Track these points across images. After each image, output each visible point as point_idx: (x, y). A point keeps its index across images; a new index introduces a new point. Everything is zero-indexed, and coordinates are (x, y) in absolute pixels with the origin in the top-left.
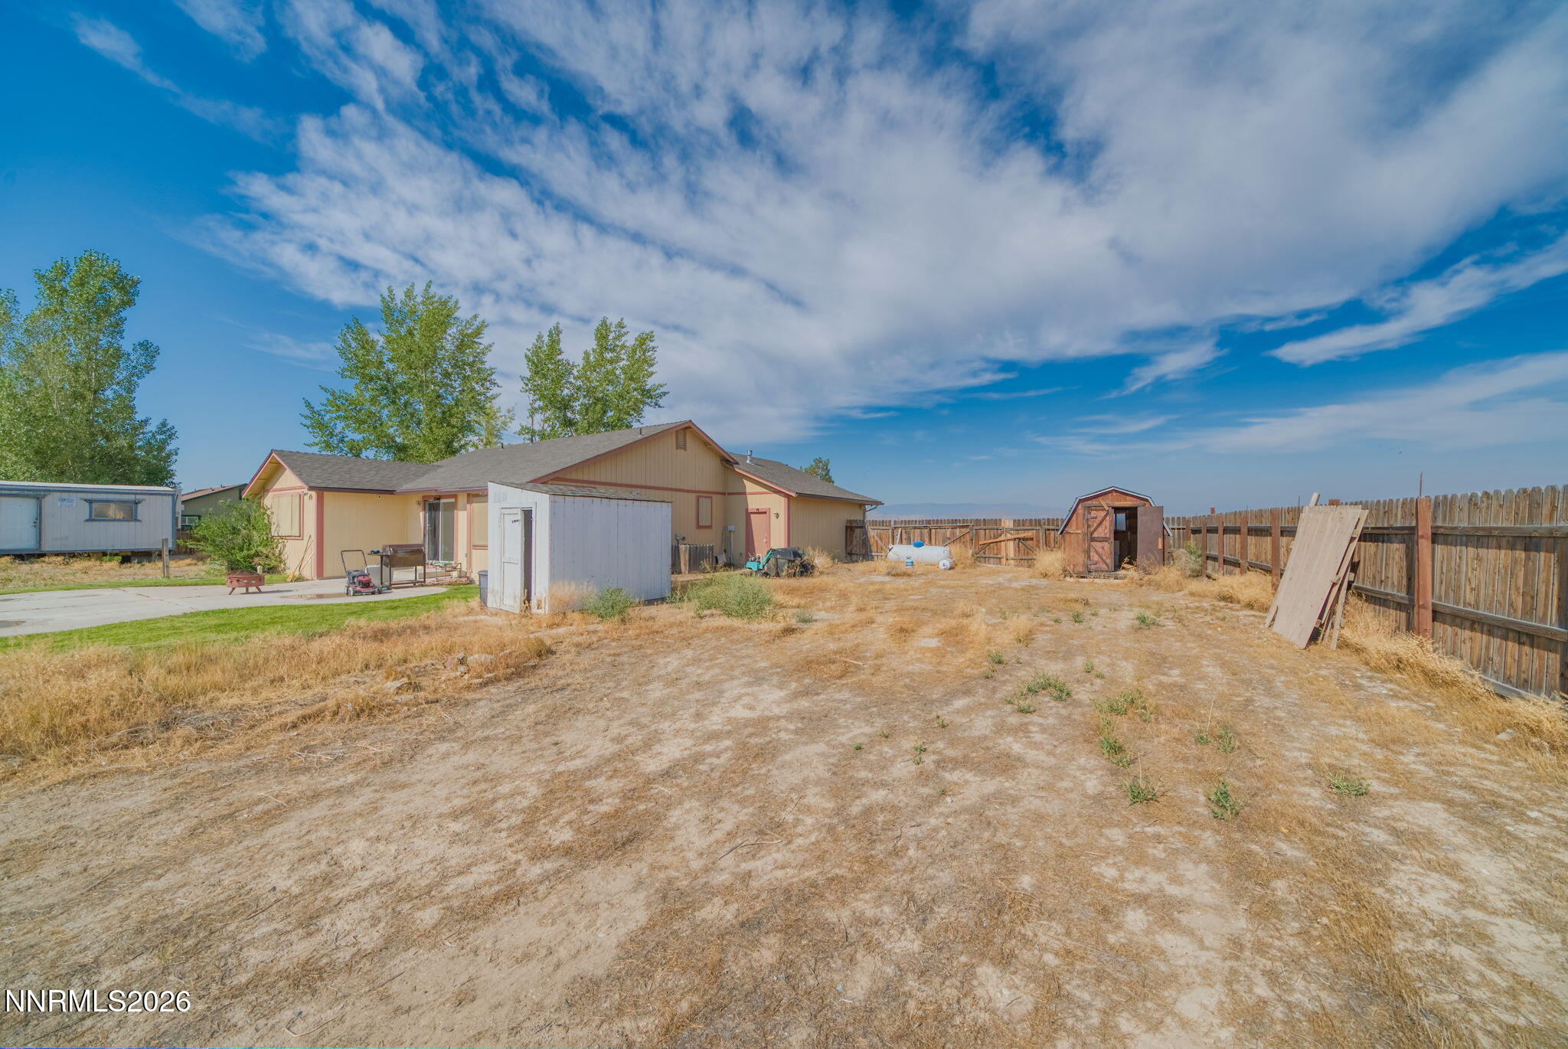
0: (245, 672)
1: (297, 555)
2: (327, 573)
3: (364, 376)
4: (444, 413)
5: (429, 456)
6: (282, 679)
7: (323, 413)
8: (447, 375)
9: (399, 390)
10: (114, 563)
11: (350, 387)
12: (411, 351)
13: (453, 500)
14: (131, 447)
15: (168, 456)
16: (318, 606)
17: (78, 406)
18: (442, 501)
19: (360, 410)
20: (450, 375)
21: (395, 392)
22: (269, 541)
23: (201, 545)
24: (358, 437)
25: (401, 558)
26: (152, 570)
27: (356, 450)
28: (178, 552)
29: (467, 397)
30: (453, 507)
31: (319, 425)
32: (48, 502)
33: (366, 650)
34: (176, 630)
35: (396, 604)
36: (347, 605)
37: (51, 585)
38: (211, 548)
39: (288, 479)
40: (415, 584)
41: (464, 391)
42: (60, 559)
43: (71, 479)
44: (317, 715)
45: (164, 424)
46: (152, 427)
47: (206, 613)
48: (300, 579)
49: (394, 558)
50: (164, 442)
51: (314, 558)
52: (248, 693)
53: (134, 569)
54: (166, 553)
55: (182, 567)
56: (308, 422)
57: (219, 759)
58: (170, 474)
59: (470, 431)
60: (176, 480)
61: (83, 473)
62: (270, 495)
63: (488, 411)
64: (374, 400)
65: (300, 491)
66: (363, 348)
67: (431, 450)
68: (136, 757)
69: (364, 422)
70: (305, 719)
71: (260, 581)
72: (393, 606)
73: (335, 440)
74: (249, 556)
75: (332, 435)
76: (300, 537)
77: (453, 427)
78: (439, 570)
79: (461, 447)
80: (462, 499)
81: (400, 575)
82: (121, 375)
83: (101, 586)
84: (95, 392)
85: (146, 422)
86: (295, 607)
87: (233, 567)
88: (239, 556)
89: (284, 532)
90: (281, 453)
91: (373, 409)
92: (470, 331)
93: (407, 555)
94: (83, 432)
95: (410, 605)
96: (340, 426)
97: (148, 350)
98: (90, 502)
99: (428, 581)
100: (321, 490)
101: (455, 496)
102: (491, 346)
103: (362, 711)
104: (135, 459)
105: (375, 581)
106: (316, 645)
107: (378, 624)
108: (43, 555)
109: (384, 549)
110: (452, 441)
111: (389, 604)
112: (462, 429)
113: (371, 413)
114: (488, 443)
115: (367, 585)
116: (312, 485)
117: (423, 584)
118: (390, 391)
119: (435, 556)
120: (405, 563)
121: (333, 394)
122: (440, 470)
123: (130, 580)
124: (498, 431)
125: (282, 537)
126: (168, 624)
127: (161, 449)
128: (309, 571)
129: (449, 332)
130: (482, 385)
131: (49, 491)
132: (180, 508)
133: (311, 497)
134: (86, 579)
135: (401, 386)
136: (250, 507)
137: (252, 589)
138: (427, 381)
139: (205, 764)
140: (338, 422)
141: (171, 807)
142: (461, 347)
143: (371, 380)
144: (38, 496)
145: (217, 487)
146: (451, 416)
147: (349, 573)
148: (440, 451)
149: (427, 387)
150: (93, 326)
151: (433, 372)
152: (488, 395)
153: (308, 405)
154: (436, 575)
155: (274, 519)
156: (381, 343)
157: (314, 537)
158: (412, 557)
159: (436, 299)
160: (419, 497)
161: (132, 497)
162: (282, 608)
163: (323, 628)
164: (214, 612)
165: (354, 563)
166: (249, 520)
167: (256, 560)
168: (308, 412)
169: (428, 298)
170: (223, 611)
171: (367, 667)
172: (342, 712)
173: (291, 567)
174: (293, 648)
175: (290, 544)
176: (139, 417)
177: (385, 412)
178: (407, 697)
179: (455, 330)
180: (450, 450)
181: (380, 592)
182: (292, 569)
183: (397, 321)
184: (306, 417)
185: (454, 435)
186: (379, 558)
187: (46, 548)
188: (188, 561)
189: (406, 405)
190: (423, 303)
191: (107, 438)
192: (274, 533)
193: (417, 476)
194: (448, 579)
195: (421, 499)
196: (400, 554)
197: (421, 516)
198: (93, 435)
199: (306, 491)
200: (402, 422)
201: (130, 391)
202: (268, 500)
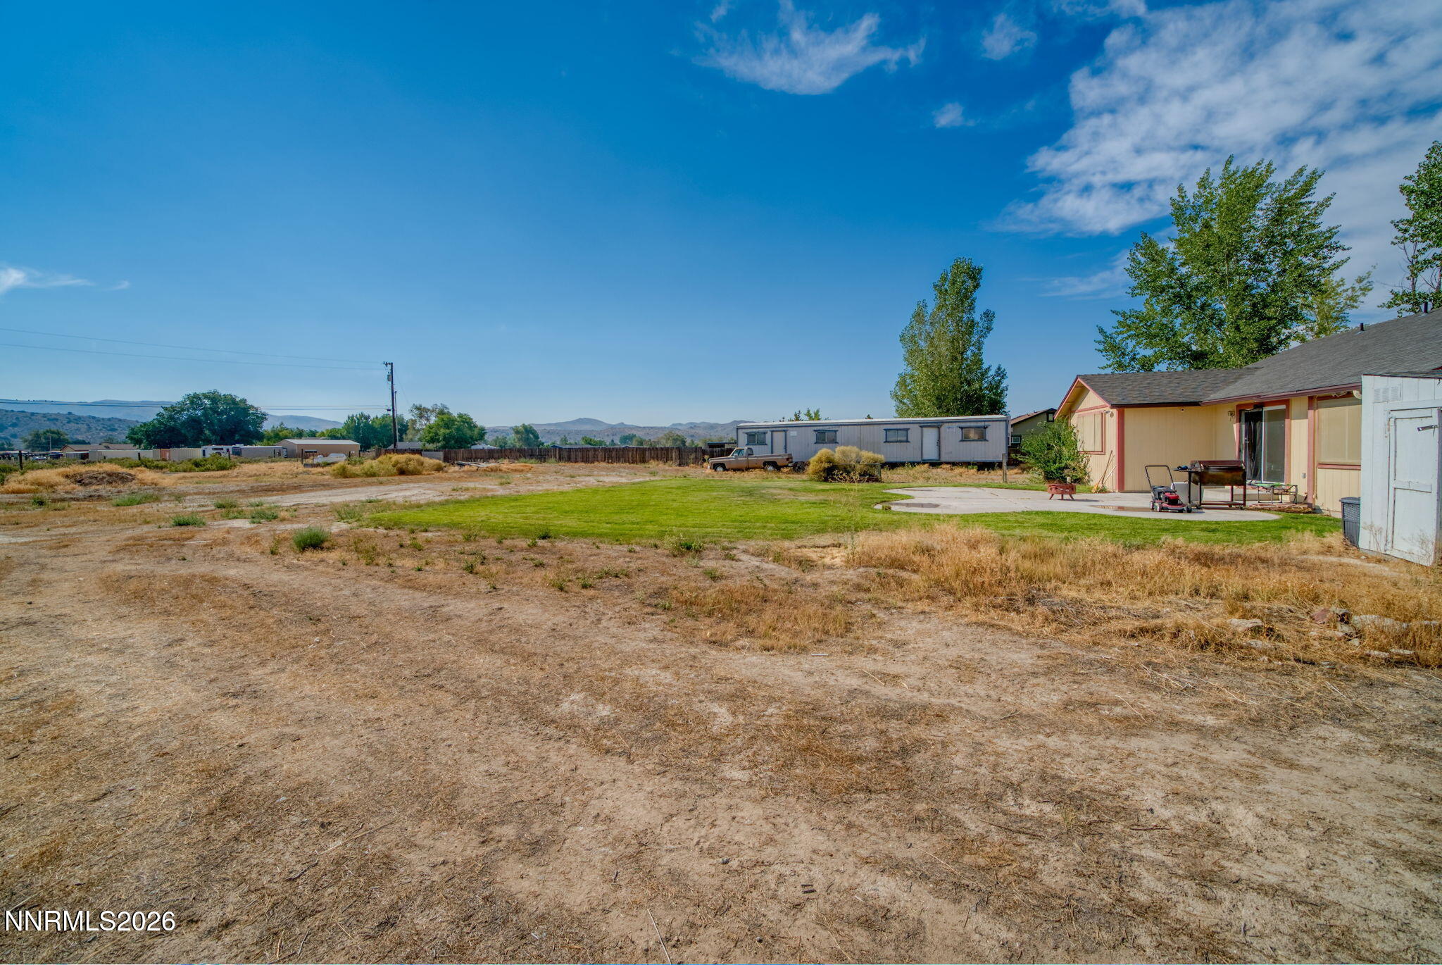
0: (1079, 570)
1: (1100, 469)
2: (1128, 486)
3: (1154, 289)
4: (1254, 305)
5: (1236, 359)
6: (1109, 584)
7: (1115, 335)
8: (1258, 258)
9: (1194, 293)
10: (974, 471)
11: (1140, 304)
12: (1208, 246)
13: (1283, 407)
14: (981, 389)
15: (1002, 392)
16: (1127, 518)
17: (955, 365)
18: (1266, 409)
19: (1150, 326)
20: (1263, 257)
21: (1189, 297)
22: (1076, 456)
23: (1026, 459)
24: (1149, 352)
25: (1213, 476)
26: (996, 475)
27: (1147, 366)
28: (1013, 463)
29: (1288, 279)
30: (1284, 415)
31: (1111, 347)
32: (943, 429)
33: (1192, 574)
34: (1020, 524)
35: (1214, 527)
36: (1155, 520)
37: (947, 483)
38: (1033, 461)
39: (1092, 399)
40: (1230, 505)
41: (1284, 271)
42: (948, 466)
43: (953, 414)
44: (1154, 631)
45: (999, 369)
46: (992, 373)
47: (1037, 513)
48: (1103, 491)
49: (1203, 476)
50: (1000, 382)
51: (1116, 471)
52: (1083, 590)
53: (986, 476)
54: (1005, 464)
55: (1013, 474)
56: (1101, 347)
57: (1071, 644)
58: (1003, 406)
59: (1296, 319)
60: (1007, 409)
61: (958, 410)
62: (1076, 415)
63: (1324, 288)
64: (1166, 312)
65: (1102, 410)
66: (1153, 260)
67: (1238, 352)
68: (1016, 621)
69: (1155, 336)
70: (1143, 631)
71: (1072, 490)
72: (1211, 528)
73: (1127, 359)
74: (1060, 468)
75: (1123, 354)
76: (1102, 452)
77: (1270, 319)
78: (1263, 492)
79: (1280, 342)
80: (1298, 406)
81: (1212, 494)
82: (974, 339)
83: (970, 486)
84: (962, 354)
85: (988, 369)
86: (1105, 517)
87: (1049, 477)
88: (1053, 468)
89: (1087, 448)
90: (1085, 378)
91: (1164, 320)
92: (1292, 192)
93: (1221, 473)
94: (957, 382)
95: (1231, 530)
96: (1131, 344)
97: (989, 316)
98: (962, 428)
99: (1248, 503)
100: (1121, 407)
101: (1286, 402)
102: (1329, 199)
103: (1207, 643)
104: (984, 396)
105: (1183, 499)
106: (1137, 557)
107: (1199, 547)
108: (941, 463)
109: (1193, 465)
110: (1269, 337)
111: (1204, 526)
112: (1282, 321)
113: (1163, 325)
114: (1323, 330)
115: (1174, 501)
116: (1115, 403)
117: (1242, 507)
118: (1184, 298)
119: (1256, 475)
120: (1218, 482)
121: (1124, 315)
122: (1258, 372)
123: (984, 482)
124: (1341, 310)
125: (1086, 452)
126: (1014, 518)
127: (997, 387)
128: (1111, 483)
129: (1259, 205)
130: (1315, 256)
131: (943, 422)
132: (1010, 430)
133: (1112, 415)
134: (962, 481)
135: (1197, 288)
136: (1060, 426)
137: (1066, 496)
138: (1230, 274)
139: (1061, 644)
140: (1129, 341)
141: (1045, 674)
142: (1279, 217)
143: (1163, 290)
144: (938, 425)
145: (1031, 412)
146: (1265, 306)
147: (1154, 489)
148: (1251, 351)
149: (1231, 280)
150: (960, 309)
151: (1238, 261)
152: (1326, 266)
153: (1102, 331)
154: (1258, 498)
155: (1079, 437)
156: (1172, 249)
157: (1115, 453)
158: (1229, 475)
159: (1239, 174)
160: (1233, 407)
161: (983, 424)
162: (1094, 516)
163: (1137, 541)
164: (1042, 513)
165: (1159, 478)
166: (1060, 439)
167: (1066, 471)
168: (1101, 338)
169: (1228, 177)
170: (1049, 513)
171: (1197, 592)
172: (1183, 637)
173: (1095, 479)
174: (1115, 556)
175: (1093, 459)
176: (985, 366)
177: (1179, 321)
178: (1262, 643)
179: (1268, 200)
180: (1266, 347)
181: (1189, 511)
182: (1095, 481)
183: (1191, 219)
184: (1099, 342)
185: (1271, 329)
186: (1186, 474)
187: (943, 459)
188: (1016, 471)
189: (1203, 307)
190: (1222, 185)
191: (969, 384)
192: (1080, 449)
193: (1226, 383)
194: (1276, 504)
195: (1235, 409)
196: (1213, 471)
197: (1236, 429)
198: (962, 383)
199: (1108, 409)
200: (1198, 329)
201: (979, 349)
202: (1074, 420)
